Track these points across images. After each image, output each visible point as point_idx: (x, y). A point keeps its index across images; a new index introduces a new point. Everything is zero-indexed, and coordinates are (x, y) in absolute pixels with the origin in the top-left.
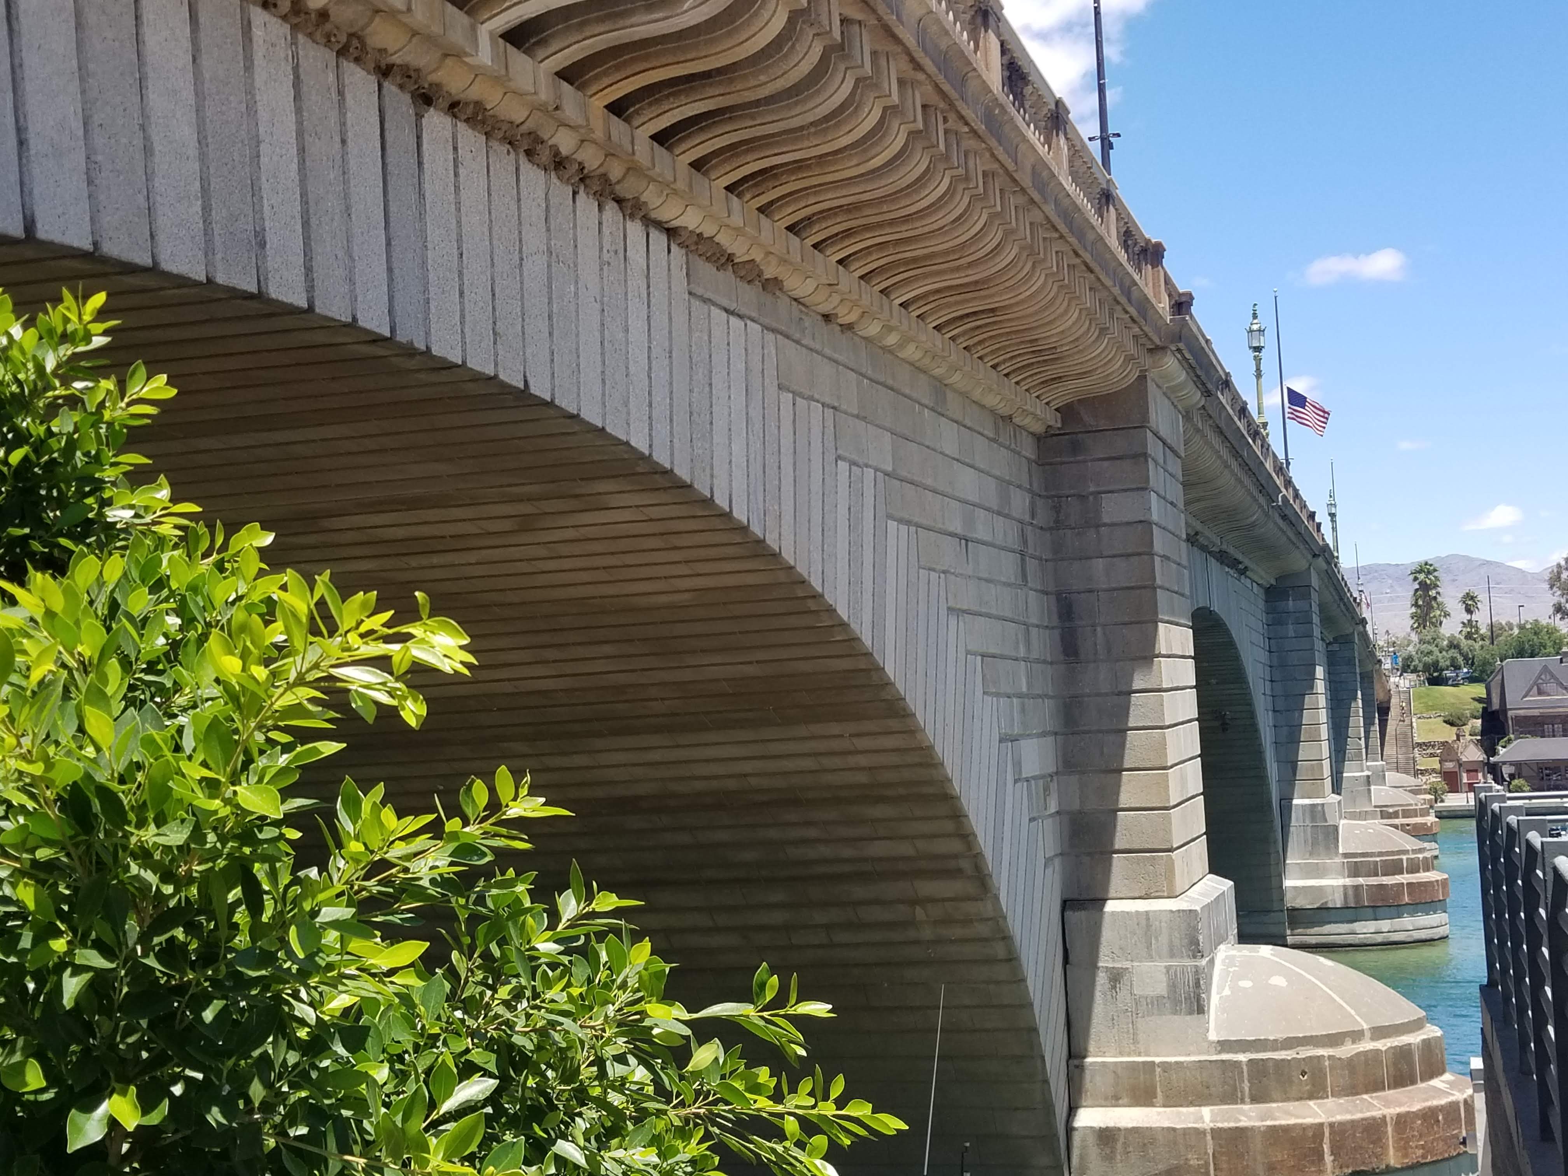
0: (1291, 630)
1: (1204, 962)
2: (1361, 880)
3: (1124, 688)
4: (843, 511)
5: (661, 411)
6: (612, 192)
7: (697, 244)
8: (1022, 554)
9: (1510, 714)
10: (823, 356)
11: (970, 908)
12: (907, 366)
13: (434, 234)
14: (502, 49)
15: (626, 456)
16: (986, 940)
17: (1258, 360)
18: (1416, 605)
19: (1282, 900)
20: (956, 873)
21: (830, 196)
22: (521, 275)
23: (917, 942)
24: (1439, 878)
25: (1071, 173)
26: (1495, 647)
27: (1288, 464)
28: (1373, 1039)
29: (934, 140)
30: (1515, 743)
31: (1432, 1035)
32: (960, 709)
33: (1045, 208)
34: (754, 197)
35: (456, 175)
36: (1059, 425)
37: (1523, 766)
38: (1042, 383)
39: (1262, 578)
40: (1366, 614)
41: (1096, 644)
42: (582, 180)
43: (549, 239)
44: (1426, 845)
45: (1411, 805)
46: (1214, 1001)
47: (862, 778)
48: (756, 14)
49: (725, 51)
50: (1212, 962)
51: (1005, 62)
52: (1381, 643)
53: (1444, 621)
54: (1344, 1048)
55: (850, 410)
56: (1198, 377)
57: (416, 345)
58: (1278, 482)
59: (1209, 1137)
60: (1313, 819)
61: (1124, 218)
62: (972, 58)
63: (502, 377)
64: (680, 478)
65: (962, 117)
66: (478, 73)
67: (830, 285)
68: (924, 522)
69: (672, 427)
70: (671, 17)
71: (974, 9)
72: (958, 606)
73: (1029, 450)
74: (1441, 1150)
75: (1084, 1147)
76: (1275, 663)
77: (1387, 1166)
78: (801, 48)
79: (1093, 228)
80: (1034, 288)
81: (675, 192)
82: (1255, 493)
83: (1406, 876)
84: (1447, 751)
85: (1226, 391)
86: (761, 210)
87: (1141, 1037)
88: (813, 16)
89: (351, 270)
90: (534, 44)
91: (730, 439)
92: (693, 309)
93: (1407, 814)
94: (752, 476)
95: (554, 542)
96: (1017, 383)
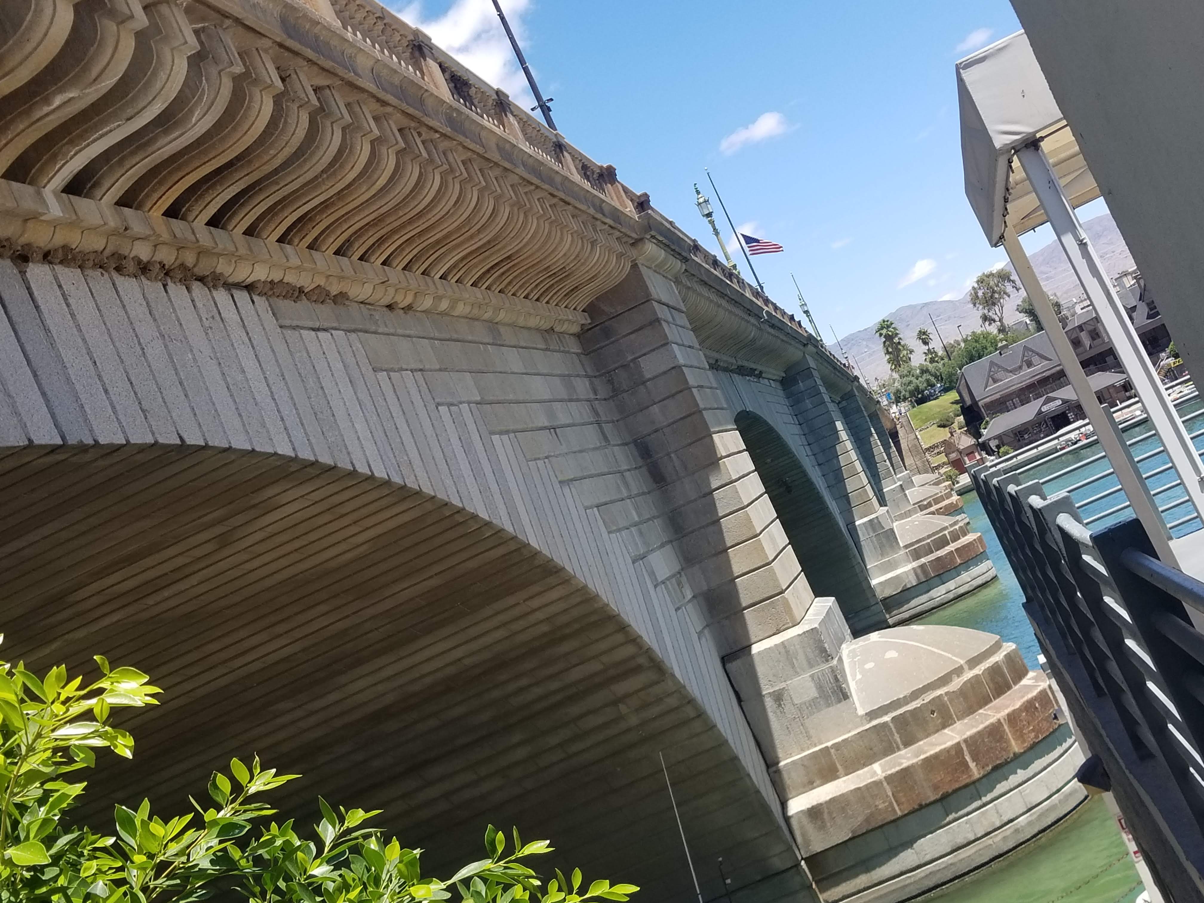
0: (808, 403)
1: (835, 662)
2: (923, 560)
3: (707, 490)
4: (455, 440)
5: (291, 420)
6: (193, 275)
7: (271, 289)
8: (598, 423)
9: (980, 404)
10: (398, 335)
11: (656, 690)
12: (462, 320)
13: (67, 355)
14: (67, 202)
15: (279, 463)
16: (677, 708)
17: (712, 223)
18: (888, 353)
19: (875, 595)
20: (637, 669)
21: (357, 219)
22: (147, 361)
23: (629, 730)
24: (975, 537)
25: (527, 140)
26: (953, 361)
27: (762, 288)
28: (971, 668)
29: (417, 152)
30: (991, 422)
31: (1009, 650)
32: (595, 551)
33: (517, 171)
34: (301, 240)
35: (68, 305)
36: (589, 321)
37: (1003, 437)
38: (565, 295)
39: (774, 375)
40: (856, 373)
41: (674, 467)
42: (167, 274)
43: (158, 327)
44: (958, 518)
45: (937, 494)
46: (853, 686)
47: (545, 628)
48: (249, 108)
49: (235, 143)
50: (840, 660)
51: (447, 77)
52: (875, 388)
53: (911, 356)
54: (953, 683)
55: (433, 368)
56: (673, 250)
57: (85, 442)
58: (759, 303)
59: (885, 784)
60: (874, 530)
61: (577, 157)
62: (421, 83)
63: (161, 440)
64: (325, 464)
65: (431, 128)
66: (55, 224)
67: (383, 283)
68: (520, 427)
69: (305, 429)
70: (186, 132)
71: (410, 47)
72: (566, 478)
73: (575, 347)
74: (1047, 728)
75: (802, 828)
76: (806, 432)
77: (1014, 754)
78: (292, 120)
79: (557, 172)
80: (532, 231)
81: (240, 258)
82: (746, 317)
83: (952, 545)
84: (948, 446)
85: (698, 253)
86: (310, 247)
87: (812, 732)
88: (292, 94)
89: (14, 405)
90: (90, 188)
91: (351, 421)
92: (287, 338)
93: (937, 501)
94: (379, 443)
95: (251, 546)
96: (547, 302)
